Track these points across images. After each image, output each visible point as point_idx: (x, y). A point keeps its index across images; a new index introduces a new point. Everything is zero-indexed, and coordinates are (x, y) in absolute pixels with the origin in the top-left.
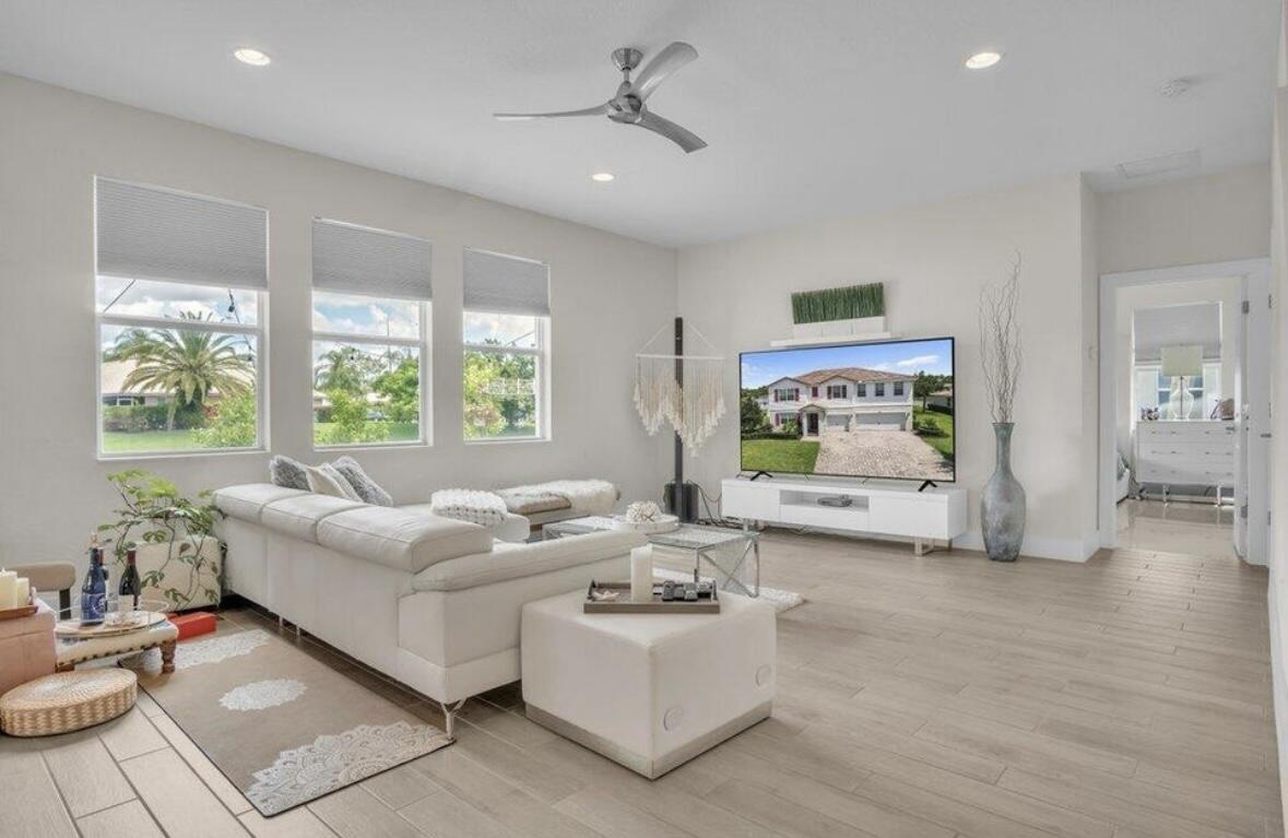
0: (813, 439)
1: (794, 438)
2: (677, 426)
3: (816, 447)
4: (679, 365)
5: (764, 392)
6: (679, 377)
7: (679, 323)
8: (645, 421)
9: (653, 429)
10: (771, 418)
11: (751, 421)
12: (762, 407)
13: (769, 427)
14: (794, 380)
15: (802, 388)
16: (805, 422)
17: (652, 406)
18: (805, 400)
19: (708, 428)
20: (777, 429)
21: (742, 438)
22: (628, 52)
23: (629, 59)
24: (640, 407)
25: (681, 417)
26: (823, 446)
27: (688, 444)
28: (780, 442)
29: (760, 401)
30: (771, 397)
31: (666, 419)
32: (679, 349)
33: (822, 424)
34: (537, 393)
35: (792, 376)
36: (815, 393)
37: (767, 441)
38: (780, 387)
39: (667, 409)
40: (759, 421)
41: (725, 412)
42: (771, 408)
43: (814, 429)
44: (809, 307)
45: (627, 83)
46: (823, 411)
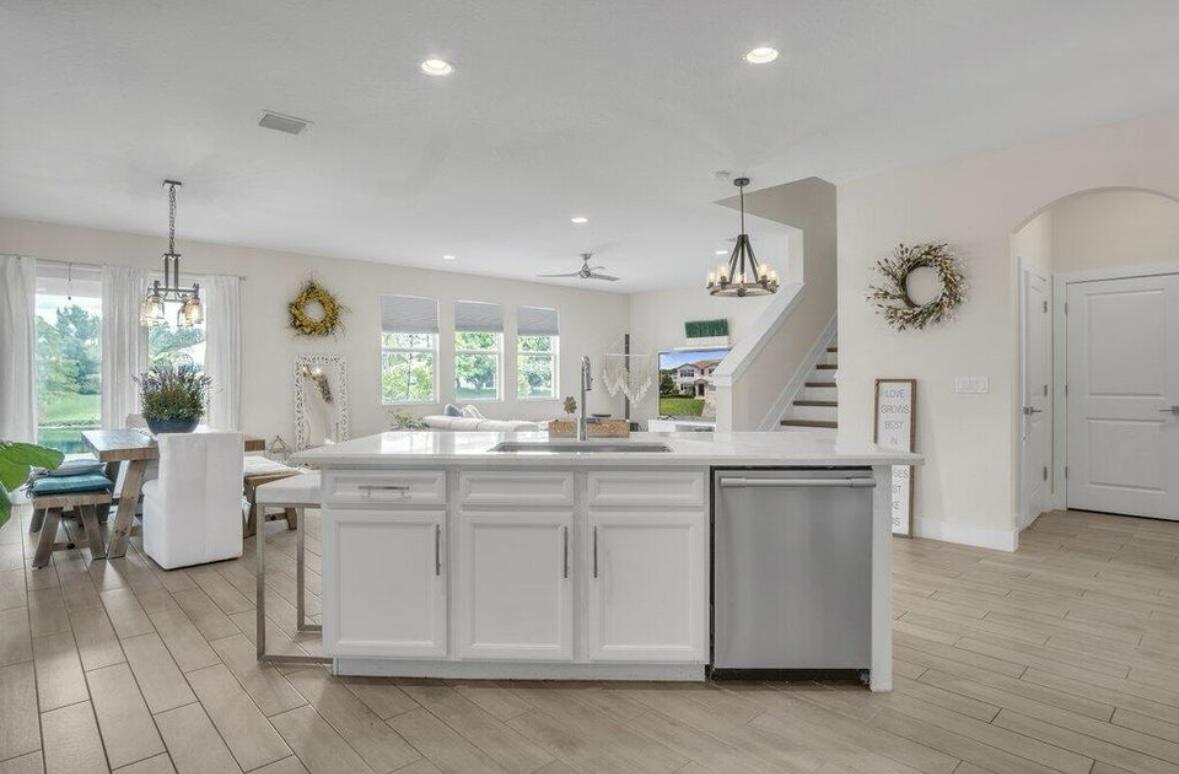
0: (701, 398)
1: (691, 397)
2: (626, 392)
3: (702, 403)
4: (627, 360)
5: (674, 371)
6: (627, 367)
7: (627, 336)
8: (609, 389)
9: (614, 393)
10: (678, 385)
11: (666, 388)
12: (674, 380)
13: (678, 391)
14: (691, 365)
15: (696, 370)
16: (697, 388)
17: (614, 381)
18: (697, 377)
19: (642, 392)
20: (682, 393)
21: (661, 397)
22: (586, 255)
23: (586, 257)
24: (606, 381)
25: (628, 386)
26: (707, 401)
27: (632, 402)
28: (683, 400)
29: (672, 376)
30: (679, 374)
31: (620, 388)
32: (627, 350)
33: (706, 390)
34: (552, 369)
35: (690, 363)
36: (703, 373)
37: (675, 399)
38: (684, 368)
39: (621, 383)
40: (672, 387)
41: (652, 384)
42: (679, 381)
43: (702, 392)
44: (695, 329)
45: (586, 265)
46: (707, 382)
